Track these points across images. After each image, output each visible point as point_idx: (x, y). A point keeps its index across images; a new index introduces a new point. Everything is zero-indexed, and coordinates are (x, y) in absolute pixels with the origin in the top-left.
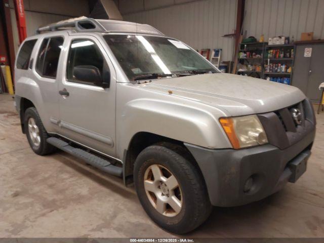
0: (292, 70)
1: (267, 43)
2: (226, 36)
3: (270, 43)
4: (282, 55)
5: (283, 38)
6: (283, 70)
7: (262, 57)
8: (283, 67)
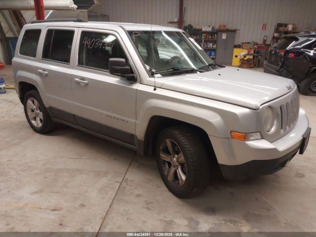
0: (217, 46)
1: (201, 30)
2: (170, 23)
3: (203, 30)
4: (210, 37)
5: (211, 27)
6: (211, 46)
7: (199, 38)
8: (211, 44)
